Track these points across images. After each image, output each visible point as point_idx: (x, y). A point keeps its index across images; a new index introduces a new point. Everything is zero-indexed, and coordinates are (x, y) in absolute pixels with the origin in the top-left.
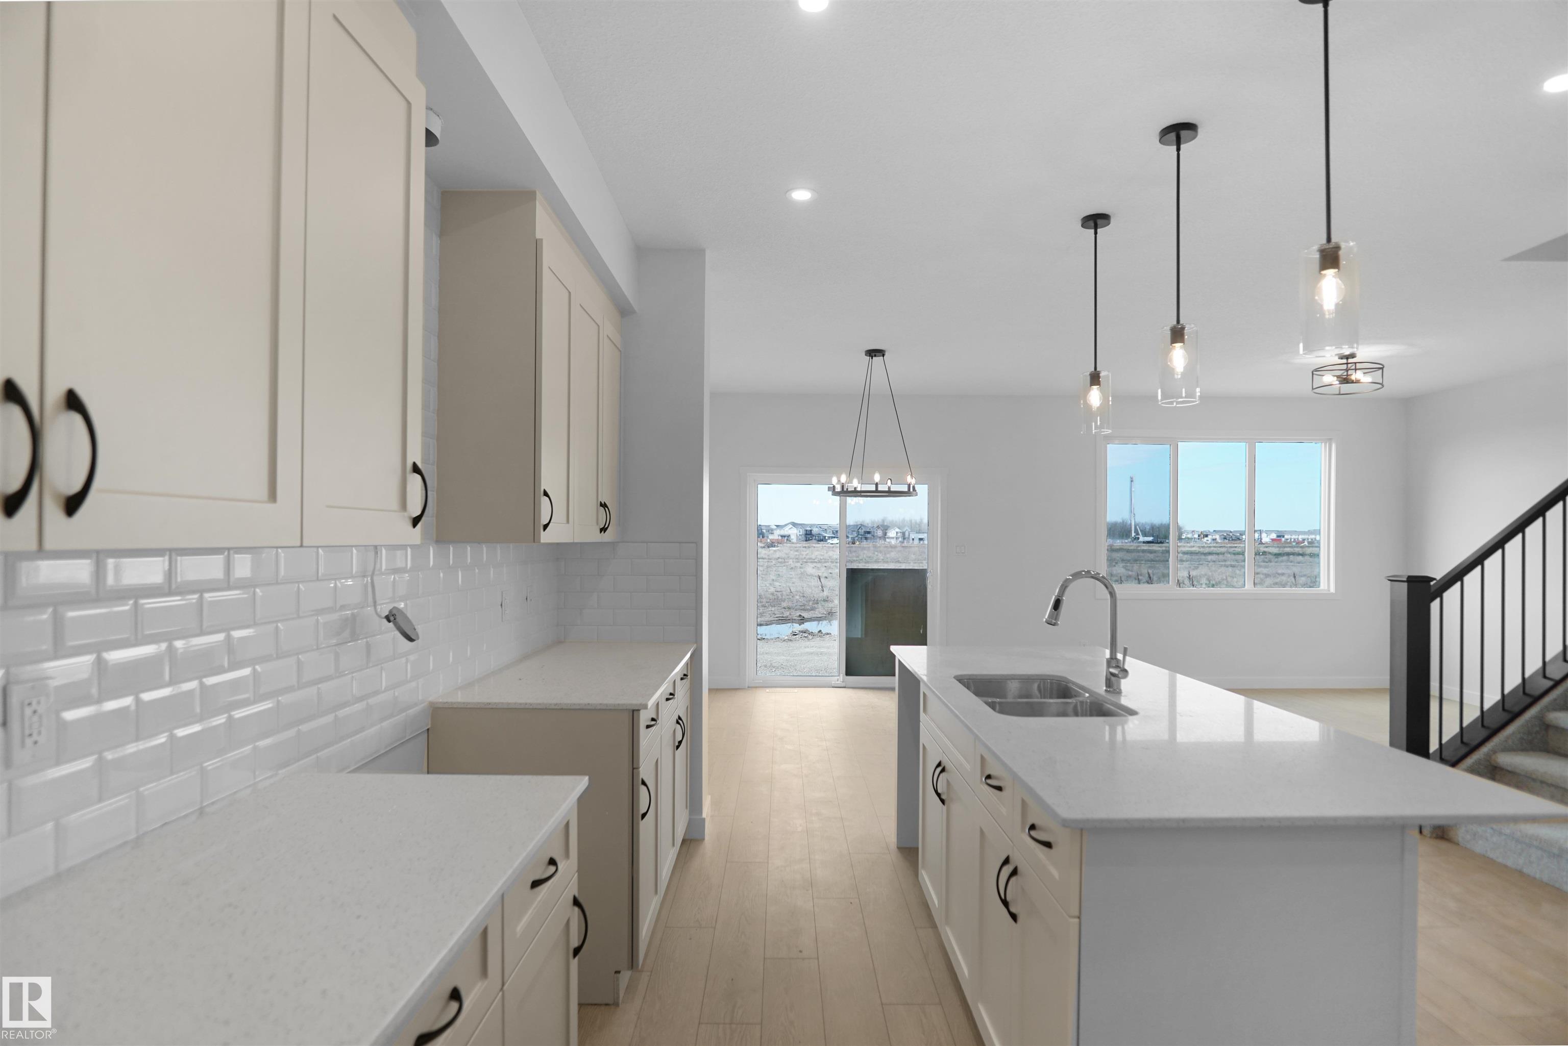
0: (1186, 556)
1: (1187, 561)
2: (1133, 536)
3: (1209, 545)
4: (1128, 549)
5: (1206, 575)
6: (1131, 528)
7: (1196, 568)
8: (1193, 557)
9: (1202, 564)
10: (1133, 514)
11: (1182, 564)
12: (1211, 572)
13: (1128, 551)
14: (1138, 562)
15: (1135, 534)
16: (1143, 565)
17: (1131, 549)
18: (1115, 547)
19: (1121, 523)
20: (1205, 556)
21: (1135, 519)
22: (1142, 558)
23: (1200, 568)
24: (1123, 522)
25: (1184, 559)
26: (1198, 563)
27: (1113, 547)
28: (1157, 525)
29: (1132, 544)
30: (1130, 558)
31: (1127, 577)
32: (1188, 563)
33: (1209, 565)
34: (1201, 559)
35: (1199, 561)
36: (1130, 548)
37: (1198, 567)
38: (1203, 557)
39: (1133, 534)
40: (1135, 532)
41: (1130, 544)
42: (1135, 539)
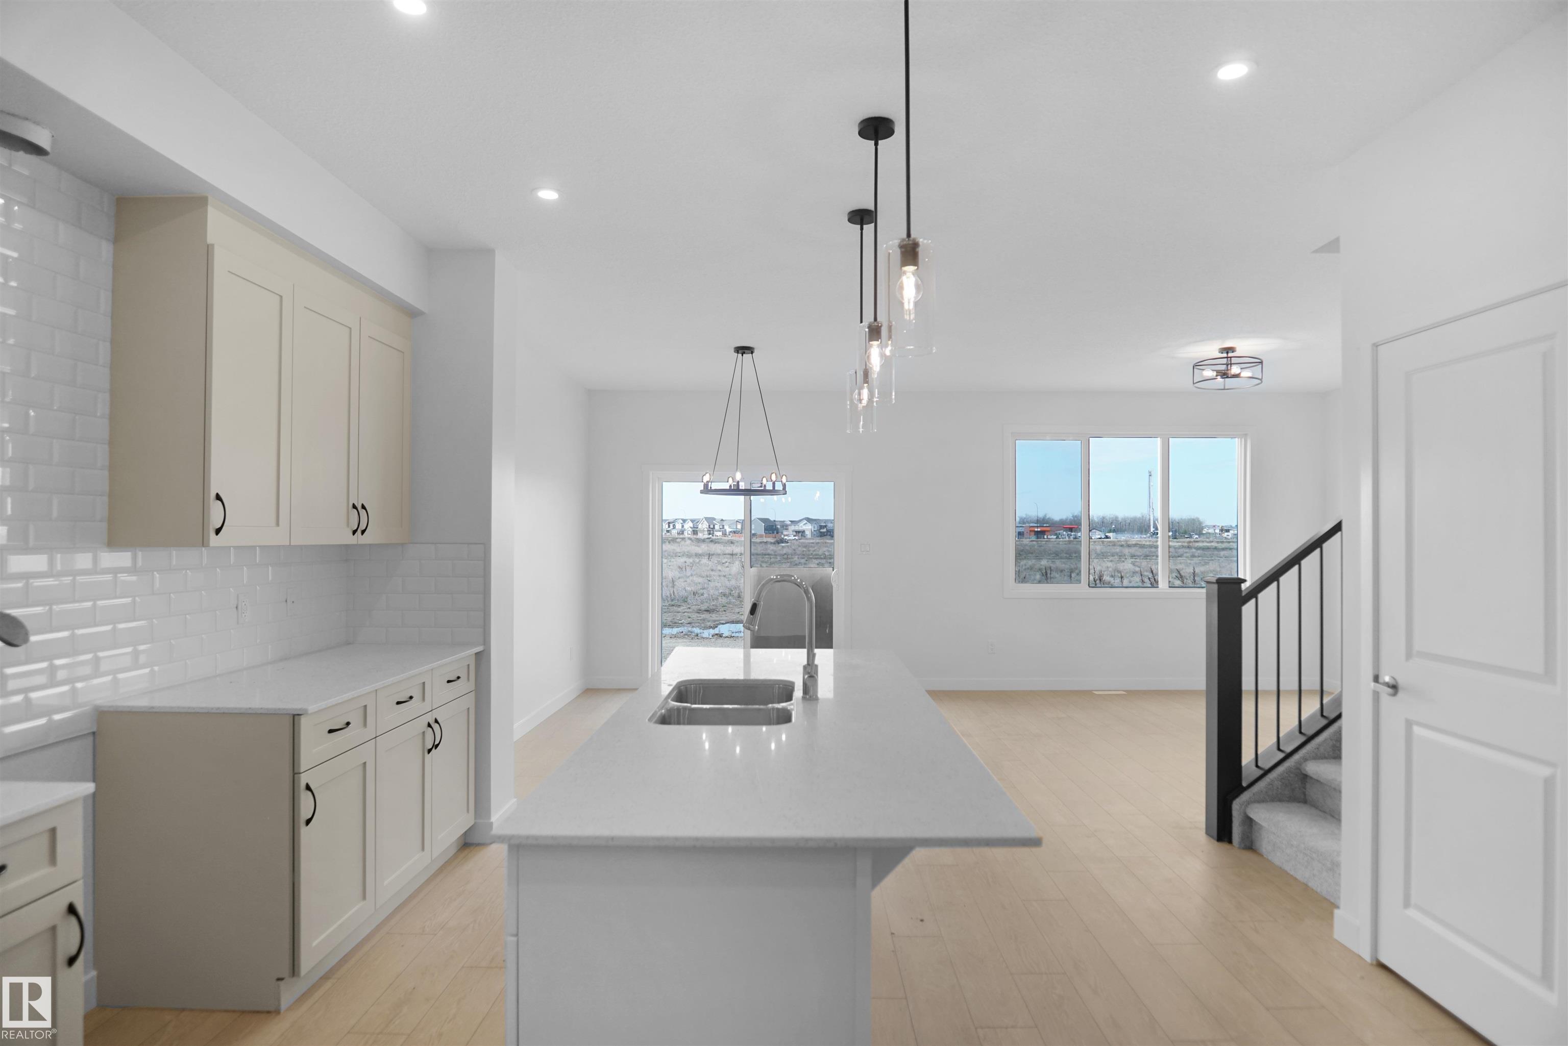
0: (1199, 551)
1: (1199, 557)
2: (1152, 531)
3: (1228, 540)
4: (1144, 545)
5: (1214, 571)
6: (1150, 523)
7: (1206, 563)
8: (1206, 553)
9: (1212, 560)
10: (1151, 510)
11: (1192, 560)
12: (1220, 567)
13: (1142, 546)
14: (1148, 558)
15: (1154, 529)
16: (1153, 560)
17: (1147, 545)
18: (1131, 543)
19: (1140, 517)
20: (1218, 551)
21: (1153, 514)
22: (1154, 554)
23: (1210, 564)
24: (1143, 516)
25: (1196, 554)
26: (1210, 559)
27: (1128, 543)
28: (1177, 520)
29: (1151, 539)
30: (1141, 554)
31: (1134, 573)
32: (1200, 558)
33: (1220, 561)
34: (1213, 554)
35: (1212, 557)
36: (1146, 544)
37: (1208, 563)
38: (1216, 552)
39: (1152, 529)
40: (1153, 527)
41: (1147, 539)
42: (1154, 534)
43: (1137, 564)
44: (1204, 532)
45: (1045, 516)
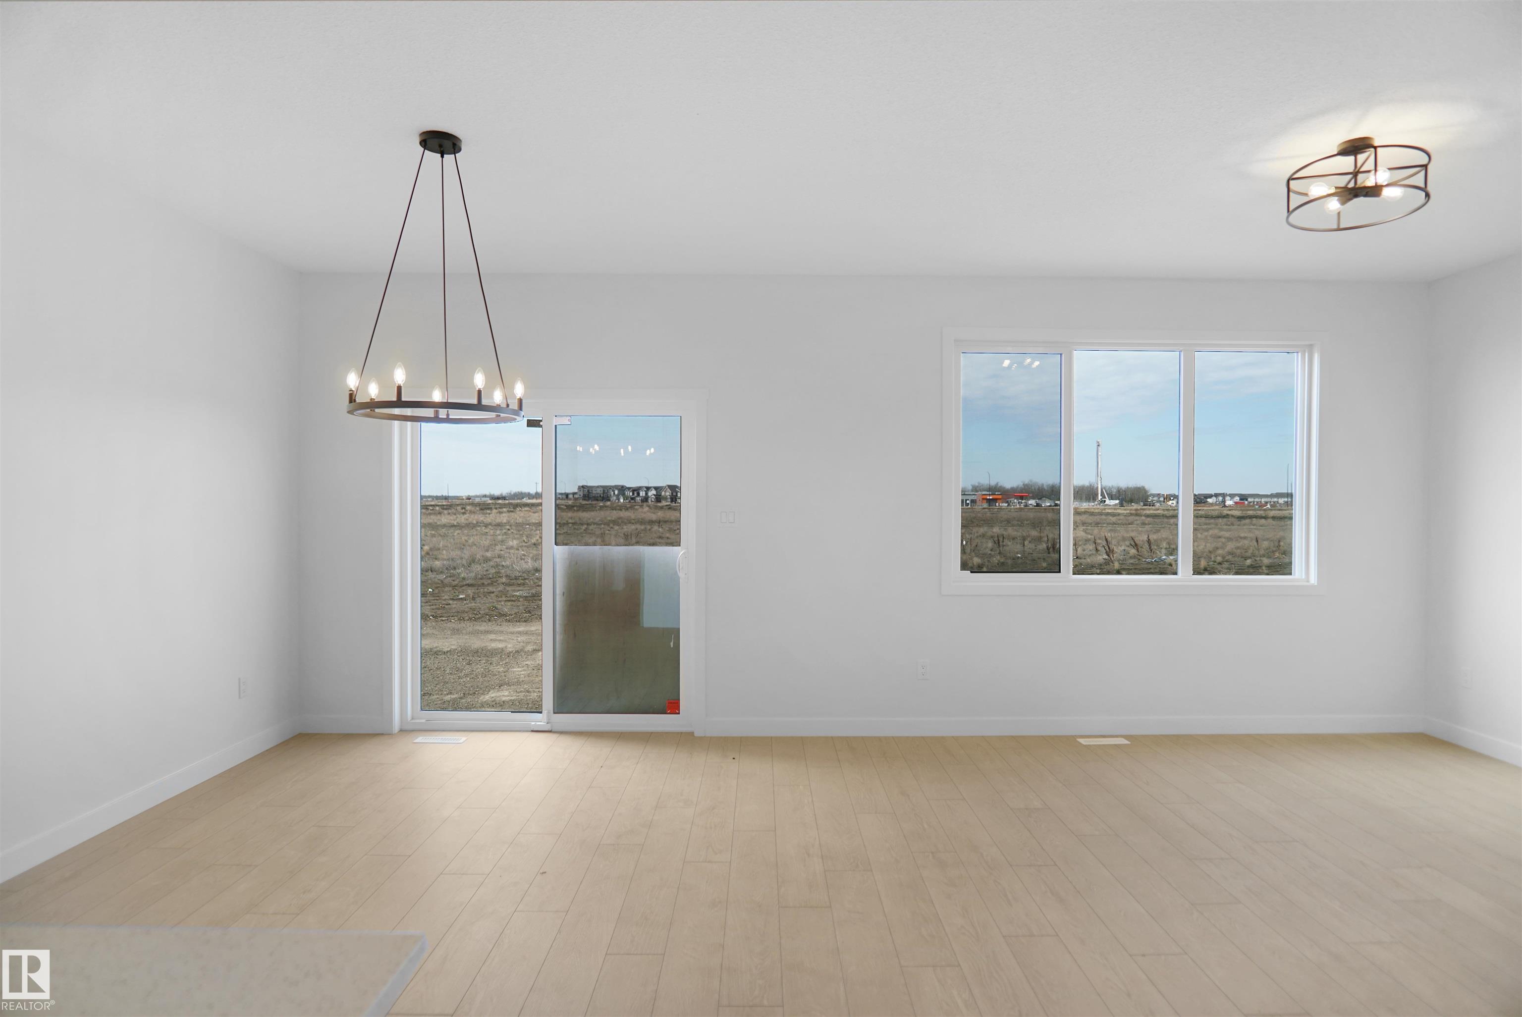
0: (1148, 519)
1: (1149, 524)
2: (1099, 499)
3: (1174, 508)
4: (1093, 512)
5: (1167, 539)
6: (1098, 491)
7: (1158, 531)
8: (1156, 520)
9: (1163, 528)
10: (1099, 478)
11: (1144, 528)
12: (1172, 535)
13: (1092, 514)
14: (1099, 525)
16: (1104, 528)
17: (1096, 513)
18: (1080, 511)
19: (1088, 486)
20: (1168, 519)
21: (1101, 482)
22: (1104, 522)
23: (1162, 531)
24: (1091, 485)
25: (1147, 522)
26: (1160, 526)
27: (1078, 510)
28: (1123, 489)
29: (1098, 506)
30: (1091, 521)
31: (1086, 540)
32: (1150, 526)
33: (1171, 528)
34: (1163, 522)
35: (1162, 524)
36: (1095, 511)
37: (1159, 530)
38: (1166, 520)
39: (1100, 497)
40: (1101, 495)
41: (1095, 507)
42: (1101, 502)
43: (1088, 531)
44: (1149, 500)
45: (997, 484)
